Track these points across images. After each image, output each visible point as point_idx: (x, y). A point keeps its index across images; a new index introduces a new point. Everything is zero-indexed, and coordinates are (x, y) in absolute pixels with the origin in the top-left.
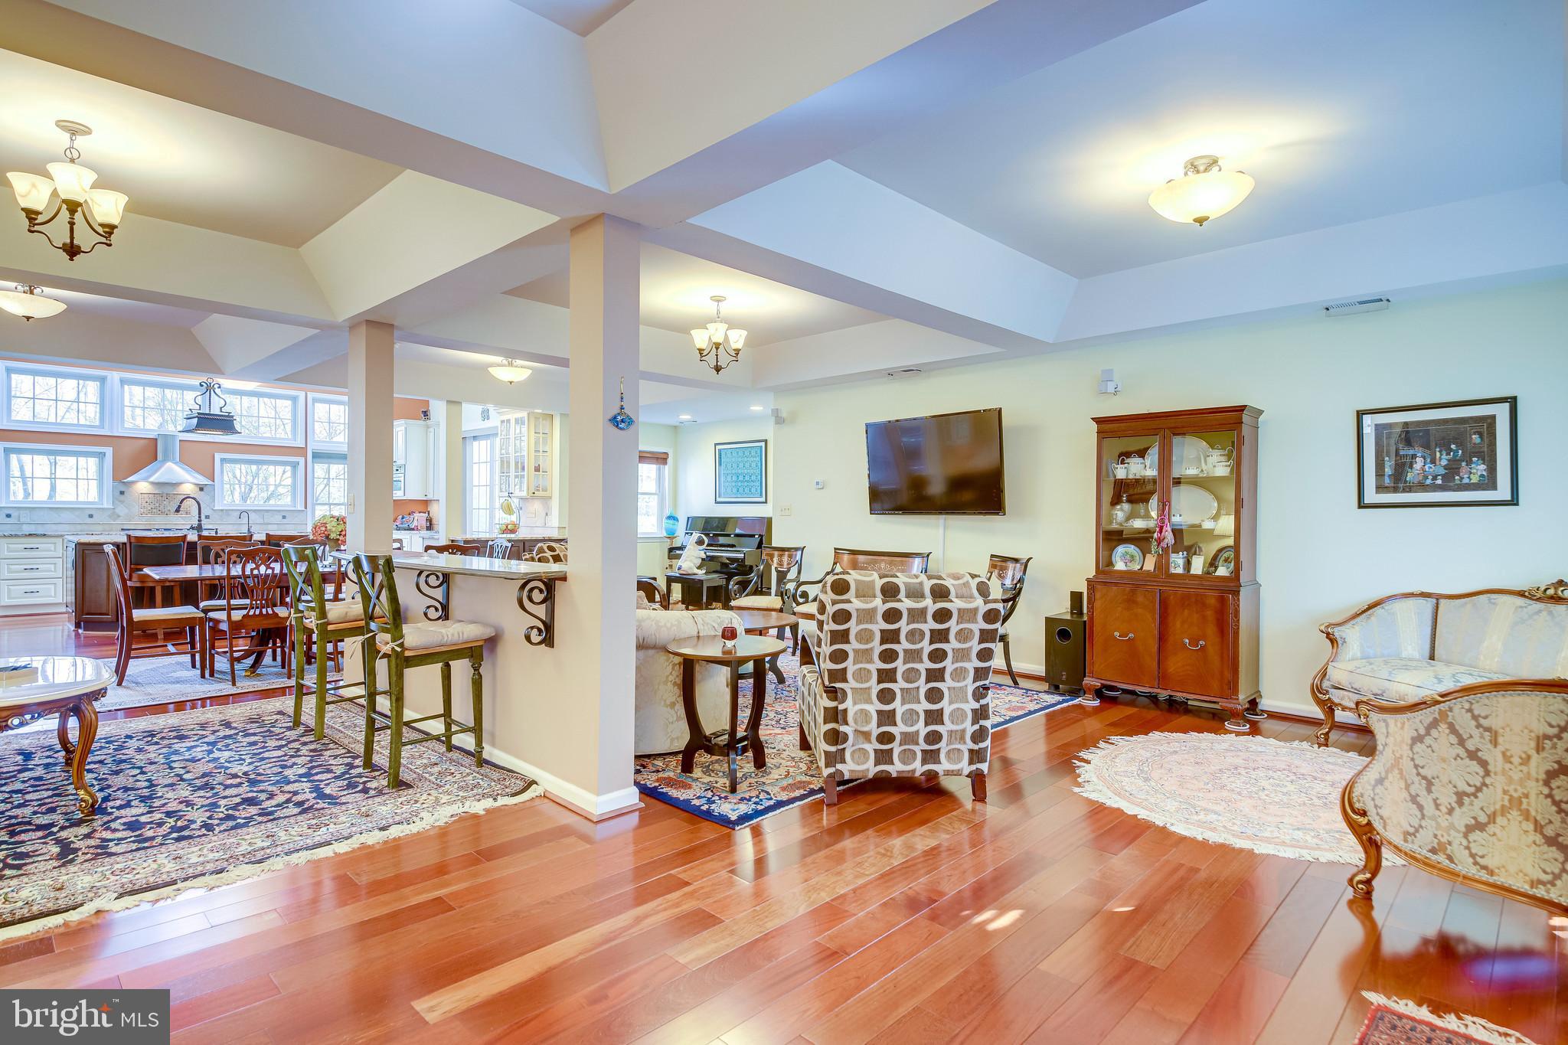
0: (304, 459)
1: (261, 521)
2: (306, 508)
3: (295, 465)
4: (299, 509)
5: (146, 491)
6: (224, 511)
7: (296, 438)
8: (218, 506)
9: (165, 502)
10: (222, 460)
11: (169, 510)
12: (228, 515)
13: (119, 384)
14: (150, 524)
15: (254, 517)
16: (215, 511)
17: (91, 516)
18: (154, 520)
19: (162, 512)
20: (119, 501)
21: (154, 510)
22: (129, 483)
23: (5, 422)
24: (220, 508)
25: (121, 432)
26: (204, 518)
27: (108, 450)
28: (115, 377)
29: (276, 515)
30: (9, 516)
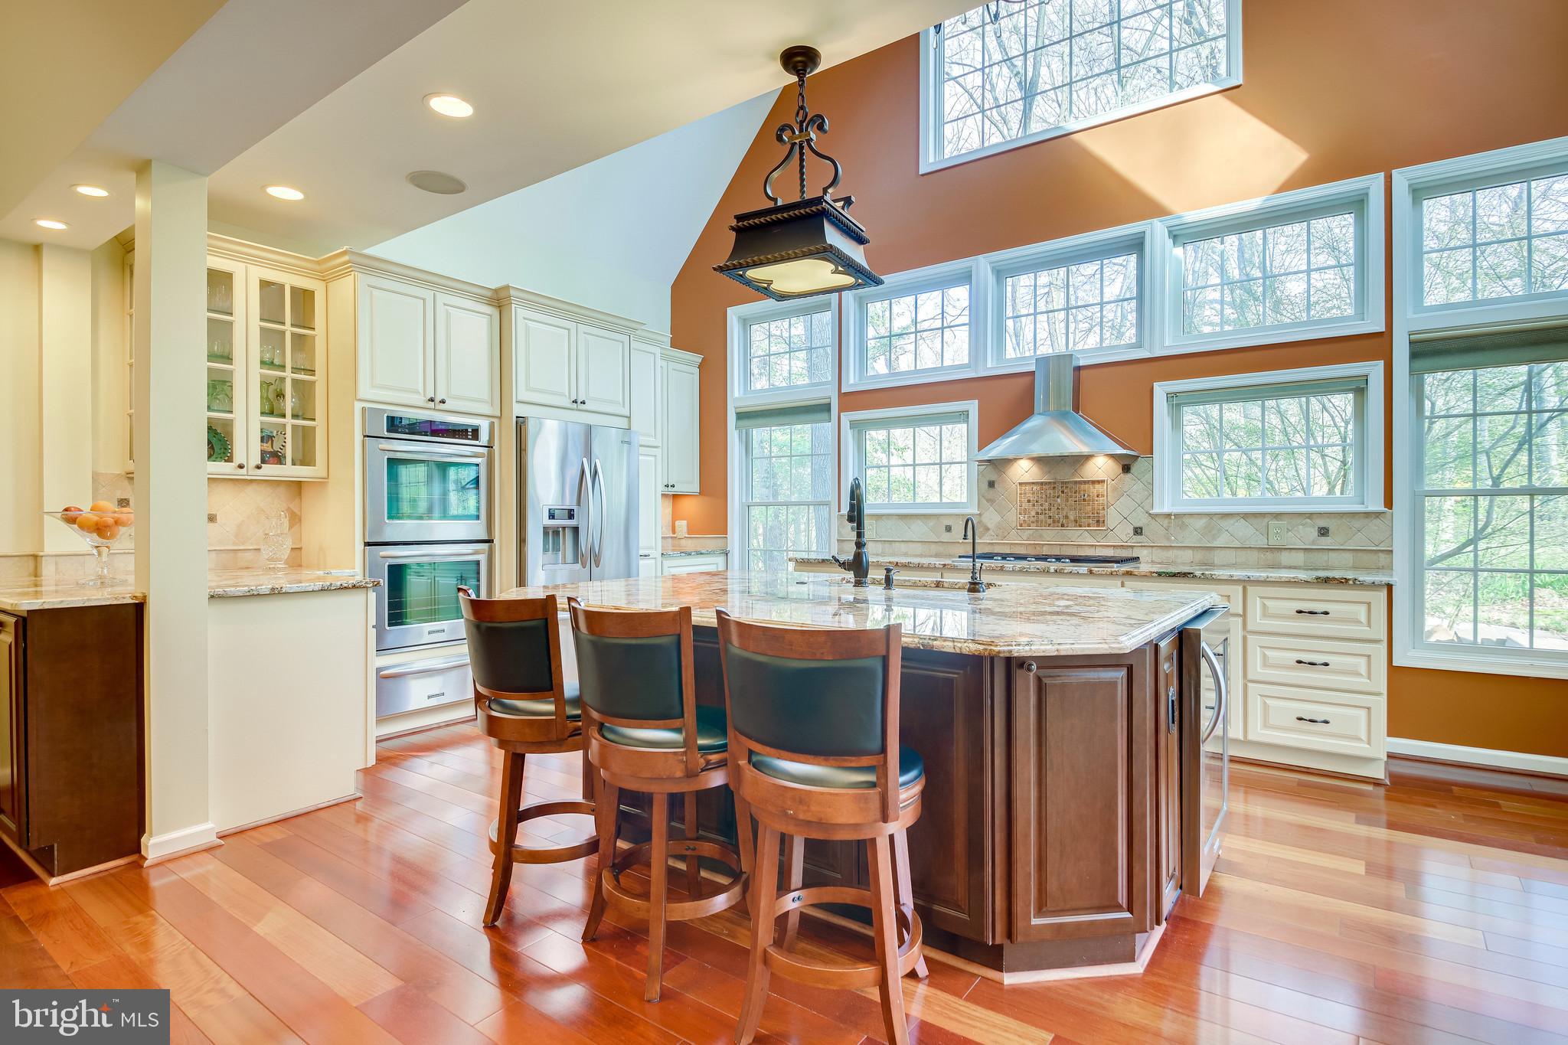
0: (1381, 363)
1: (1262, 542)
2: (1389, 502)
3: (1360, 389)
4: (1371, 508)
5: (1027, 478)
6: (1173, 517)
7: (1361, 313)
8: (1164, 505)
9: (1059, 500)
10: (1171, 396)
11: (1067, 517)
12: (1183, 527)
13: (991, 279)
14: (1034, 544)
15: (1244, 531)
16: (1154, 516)
17: (948, 529)
18: (1041, 537)
19: (1054, 522)
20: (988, 501)
21: (1042, 517)
22: (1000, 464)
23: (852, 381)
24: (1166, 510)
25: (991, 366)
26: (1132, 532)
27: (972, 406)
28: (983, 264)
29: (1301, 527)
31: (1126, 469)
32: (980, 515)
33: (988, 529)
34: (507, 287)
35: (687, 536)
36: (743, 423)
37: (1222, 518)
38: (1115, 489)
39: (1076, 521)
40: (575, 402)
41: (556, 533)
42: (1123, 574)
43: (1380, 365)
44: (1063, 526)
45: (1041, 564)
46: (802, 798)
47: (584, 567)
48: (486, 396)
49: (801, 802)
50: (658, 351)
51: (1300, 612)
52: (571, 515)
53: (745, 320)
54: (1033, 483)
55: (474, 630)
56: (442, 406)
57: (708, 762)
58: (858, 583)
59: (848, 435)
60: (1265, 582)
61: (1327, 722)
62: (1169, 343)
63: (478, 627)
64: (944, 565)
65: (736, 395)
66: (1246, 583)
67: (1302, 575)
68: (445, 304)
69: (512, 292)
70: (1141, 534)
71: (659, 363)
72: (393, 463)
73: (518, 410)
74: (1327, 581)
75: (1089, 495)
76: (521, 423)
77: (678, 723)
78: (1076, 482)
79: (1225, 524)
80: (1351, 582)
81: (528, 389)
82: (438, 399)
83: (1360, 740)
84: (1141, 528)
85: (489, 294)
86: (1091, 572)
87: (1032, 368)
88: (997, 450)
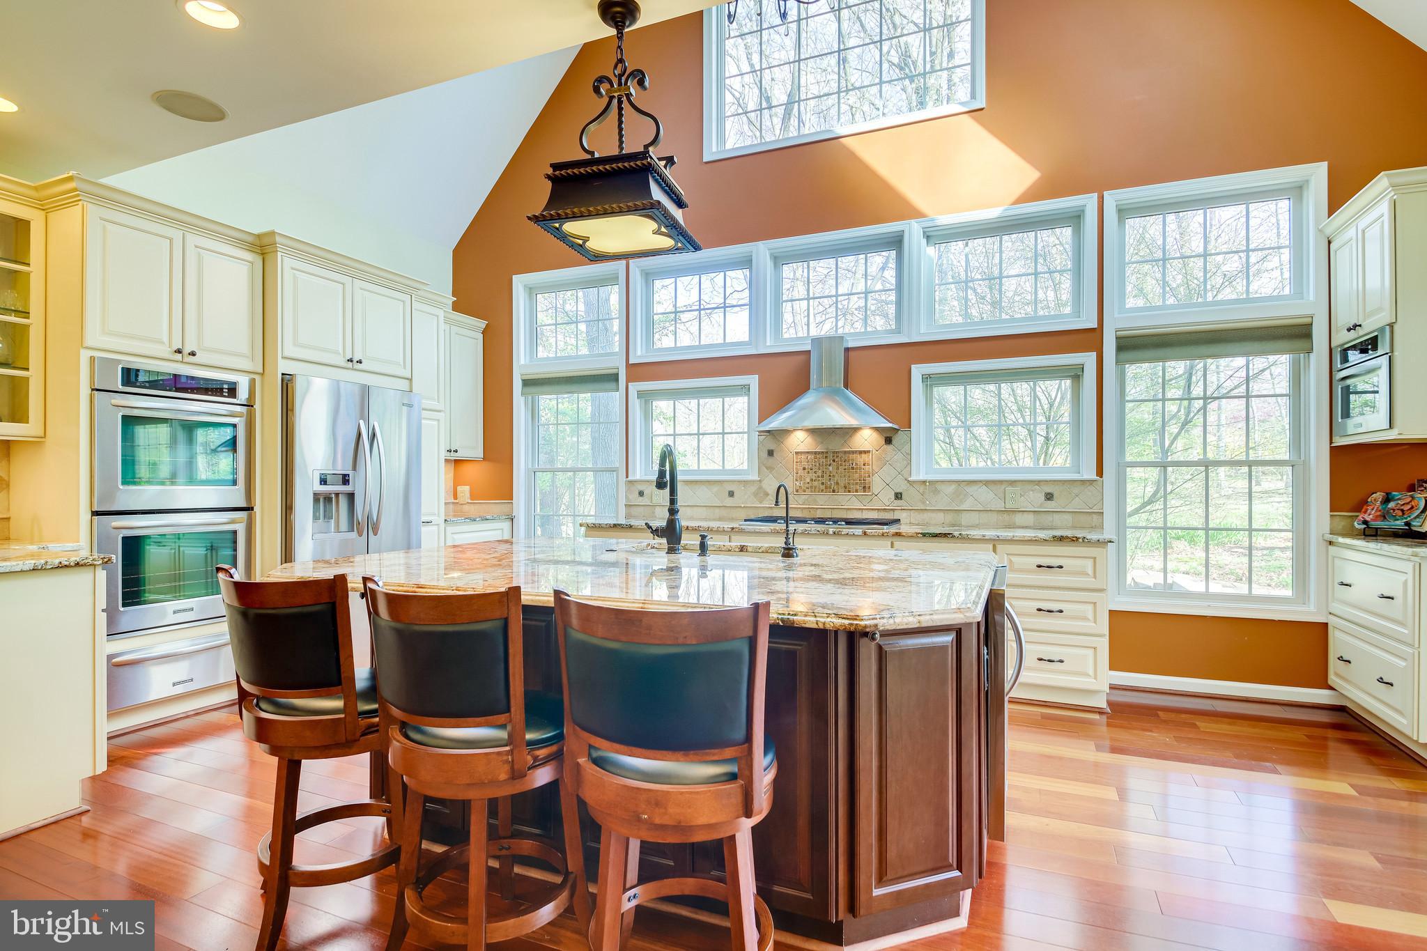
0: (1094, 354)
1: (1000, 506)
2: (1100, 472)
3: (1076, 375)
4: (1086, 477)
5: (802, 448)
6: (928, 484)
7: (1077, 310)
8: (919, 474)
9: (831, 468)
10: (926, 378)
11: (837, 483)
12: (936, 492)
13: (769, 264)
14: (809, 508)
15: (986, 496)
16: (911, 483)
17: (731, 494)
18: (815, 502)
19: (826, 488)
20: (767, 468)
21: (816, 483)
22: (778, 435)
23: (639, 353)
24: (922, 477)
25: (769, 345)
26: (893, 497)
27: (753, 381)
28: (762, 250)
29: (1031, 492)
30: (641, 494)
31: (888, 441)
32: (760, 481)
33: (767, 494)
34: (273, 233)
35: (470, 501)
36: (530, 390)
37: (968, 484)
38: (879, 459)
39: (845, 487)
40: (351, 360)
41: (328, 499)
42: (893, 535)
43: (1093, 356)
44: (834, 491)
45: (820, 527)
46: (658, 801)
47: (360, 534)
48: (244, 347)
49: (657, 804)
50: (441, 313)
51: (1039, 566)
52: (345, 480)
53: (530, 288)
54: (808, 452)
55: (239, 618)
56: (191, 359)
57: (535, 758)
58: (671, 550)
59: (635, 403)
60: (1012, 541)
61: (1061, 661)
62: (922, 332)
63: (244, 615)
64: (733, 528)
65: (522, 362)
66: (994, 541)
67: (1042, 534)
68: (196, 247)
69: (278, 239)
70: (901, 498)
71: (442, 326)
72: (130, 422)
73: (284, 367)
74: (1061, 539)
75: (856, 464)
76: (287, 383)
77: (502, 718)
78: (845, 452)
79: (971, 490)
80: (1081, 540)
81: (296, 344)
82: (187, 350)
83: (1088, 675)
84: (901, 494)
85: (250, 239)
86: (865, 533)
87: (808, 348)
88: (777, 422)
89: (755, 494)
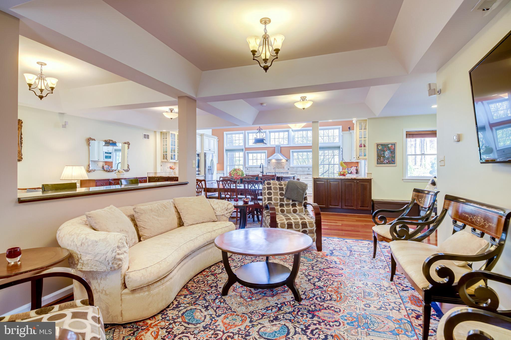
8: (291, 166)
9: (278, 165)
10: (292, 152)
11: (279, 167)
12: (294, 169)
13: (269, 133)
14: (275, 171)
15: (300, 169)
20: (268, 164)
21: (276, 167)
22: (270, 160)
23: (246, 146)
25: (269, 146)
26: (287, 169)
27: (266, 151)
28: (268, 131)
29: (306, 168)
30: (247, 169)
31: (287, 161)
32: (267, 167)
33: (269, 169)
36: (227, 151)
38: (286, 164)
39: (281, 168)
40: (209, 150)
41: (209, 170)
44: (279, 169)
48: (200, 150)
51: (305, 178)
52: (210, 167)
53: (227, 134)
54: (275, 163)
59: (246, 154)
60: (302, 175)
62: (292, 145)
65: (225, 147)
66: (300, 175)
67: (306, 174)
69: (204, 134)
73: (205, 151)
75: (282, 164)
76: (205, 154)
78: (280, 163)
79: (298, 168)
80: (310, 174)
81: (205, 148)
84: (289, 169)
85: (200, 134)
87: (275, 146)
88: (270, 158)
89: (267, 169)
